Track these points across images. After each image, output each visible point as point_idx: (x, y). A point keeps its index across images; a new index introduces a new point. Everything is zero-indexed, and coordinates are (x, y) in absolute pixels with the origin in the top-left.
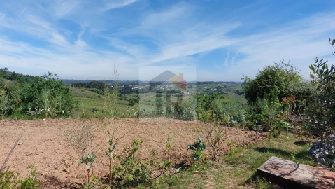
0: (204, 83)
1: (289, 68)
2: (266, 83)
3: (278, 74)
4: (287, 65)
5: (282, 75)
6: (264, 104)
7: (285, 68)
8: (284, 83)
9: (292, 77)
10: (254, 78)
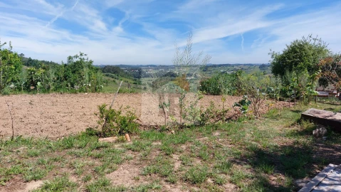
0: (220, 66)
1: (317, 42)
2: (294, 57)
3: (306, 47)
4: (315, 39)
5: (310, 49)
6: (292, 76)
7: (312, 42)
8: (312, 57)
9: (320, 51)
10: (282, 53)
